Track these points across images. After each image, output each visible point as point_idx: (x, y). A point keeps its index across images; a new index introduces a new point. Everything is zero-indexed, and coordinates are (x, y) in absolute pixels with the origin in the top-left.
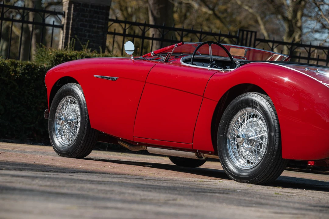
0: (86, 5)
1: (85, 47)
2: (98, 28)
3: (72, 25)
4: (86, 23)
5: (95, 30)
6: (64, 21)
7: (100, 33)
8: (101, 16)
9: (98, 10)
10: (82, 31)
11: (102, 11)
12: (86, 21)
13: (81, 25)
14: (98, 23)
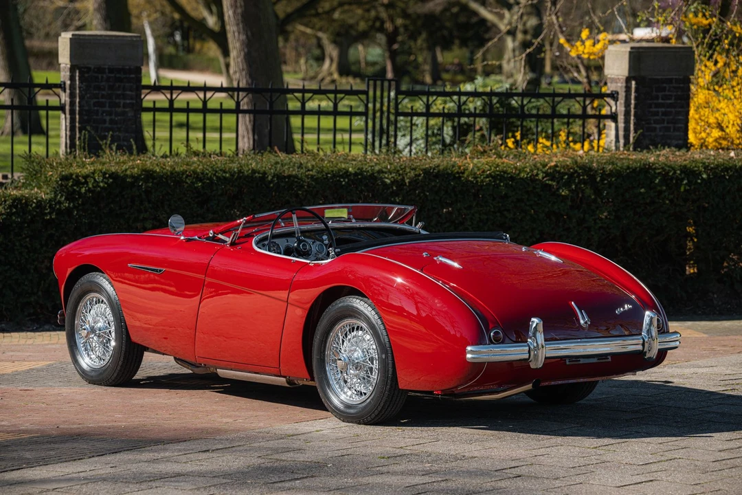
0: (100, 70)
1: (106, 143)
2: (125, 106)
3: (79, 107)
4: (104, 100)
5: (119, 110)
6: (65, 98)
7: (129, 115)
8: (127, 85)
9: (123, 76)
10: (97, 115)
11: (128, 76)
12: (103, 96)
13: (94, 105)
14: (124, 97)
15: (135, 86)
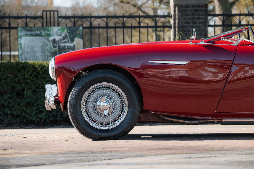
0: (187, 6)
2: (199, 23)
3: (178, 24)
4: (189, 21)
6: (172, 22)
7: (202, 27)
8: (201, 13)
9: (198, 8)
10: (186, 28)
11: (201, 8)
12: (189, 19)
13: (185, 23)
14: (199, 19)
15: (204, 13)
